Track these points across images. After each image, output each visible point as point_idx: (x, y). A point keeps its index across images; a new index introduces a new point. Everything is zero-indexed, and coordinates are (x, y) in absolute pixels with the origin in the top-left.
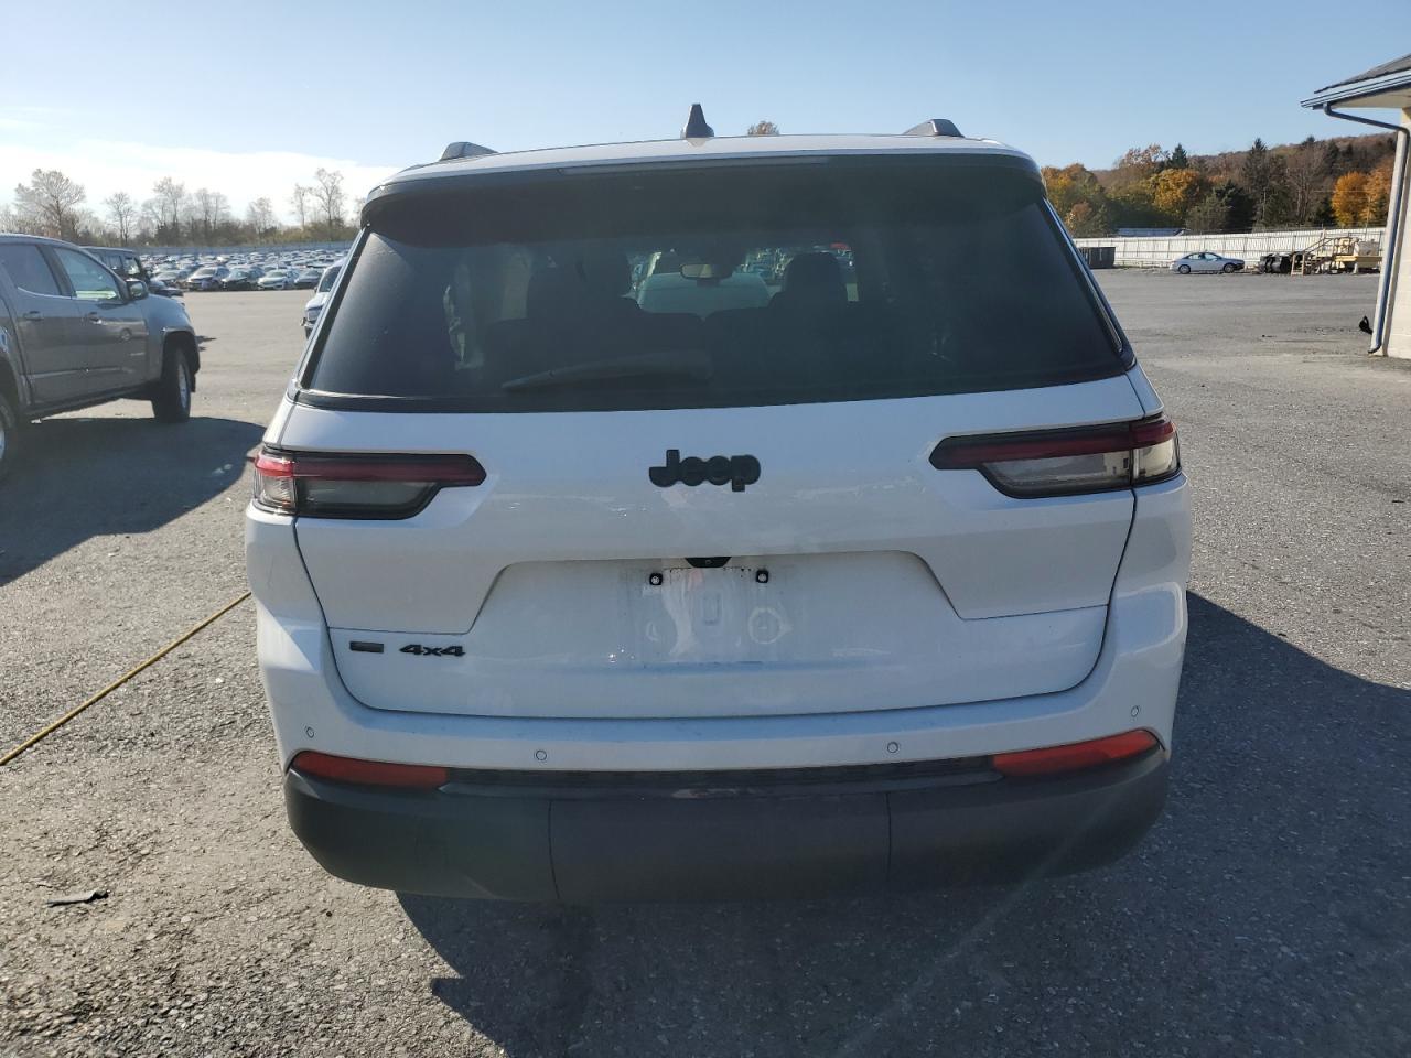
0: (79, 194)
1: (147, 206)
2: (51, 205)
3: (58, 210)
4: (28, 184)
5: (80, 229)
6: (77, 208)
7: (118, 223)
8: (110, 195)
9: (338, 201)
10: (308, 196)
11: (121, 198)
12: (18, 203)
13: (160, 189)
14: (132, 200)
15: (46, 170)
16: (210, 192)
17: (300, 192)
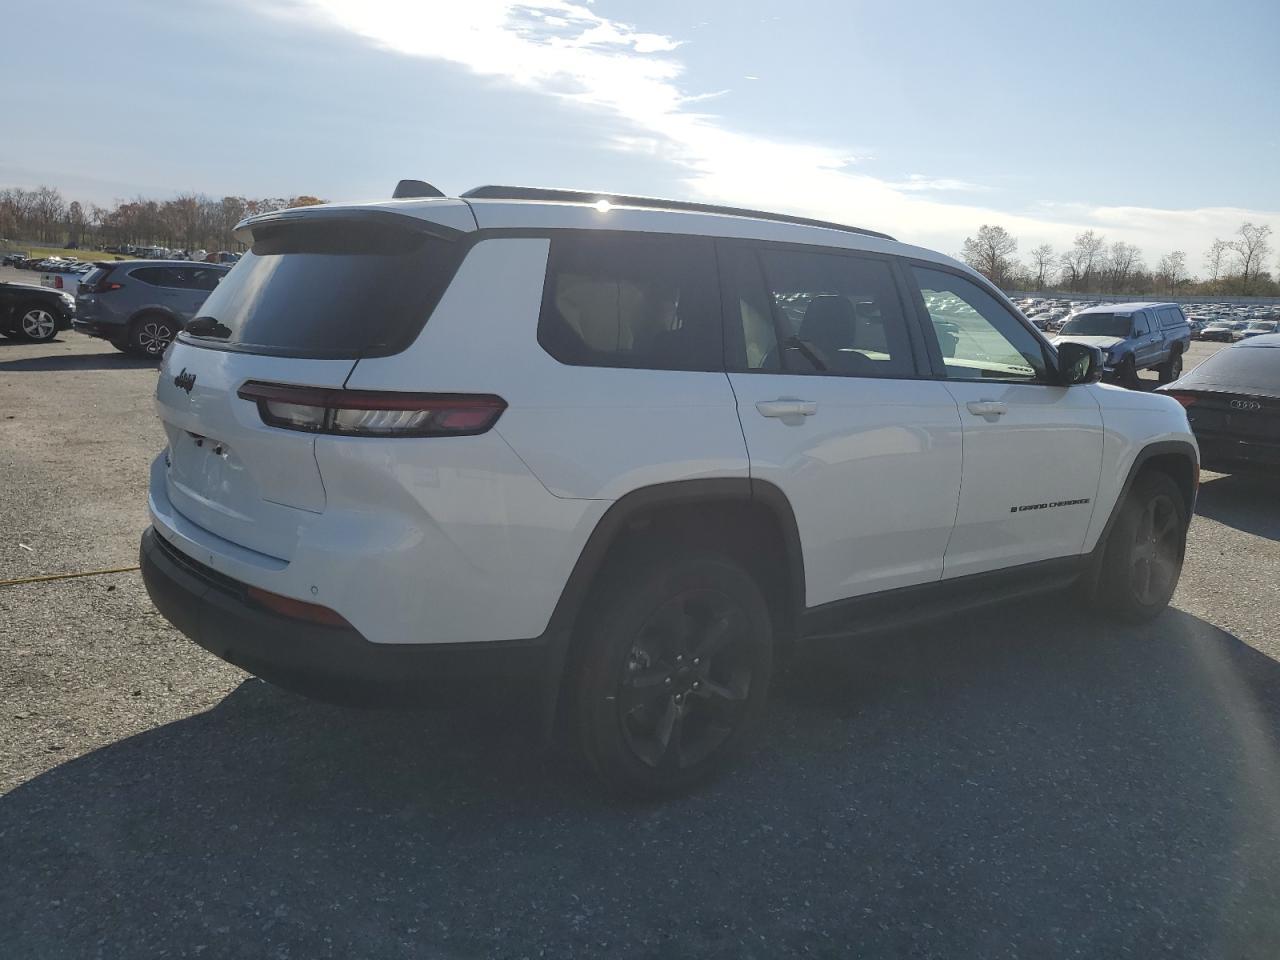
0: (1012, 245)
1: (1066, 257)
2: (988, 255)
3: (992, 258)
4: (975, 238)
5: (1006, 274)
6: (1007, 258)
7: (1038, 270)
8: (1036, 247)
9: (1261, 256)
10: (1227, 250)
11: (1045, 249)
12: (964, 252)
13: (1081, 242)
14: (1054, 251)
15: (991, 224)
16: (1126, 246)
17: (1219, 246)
